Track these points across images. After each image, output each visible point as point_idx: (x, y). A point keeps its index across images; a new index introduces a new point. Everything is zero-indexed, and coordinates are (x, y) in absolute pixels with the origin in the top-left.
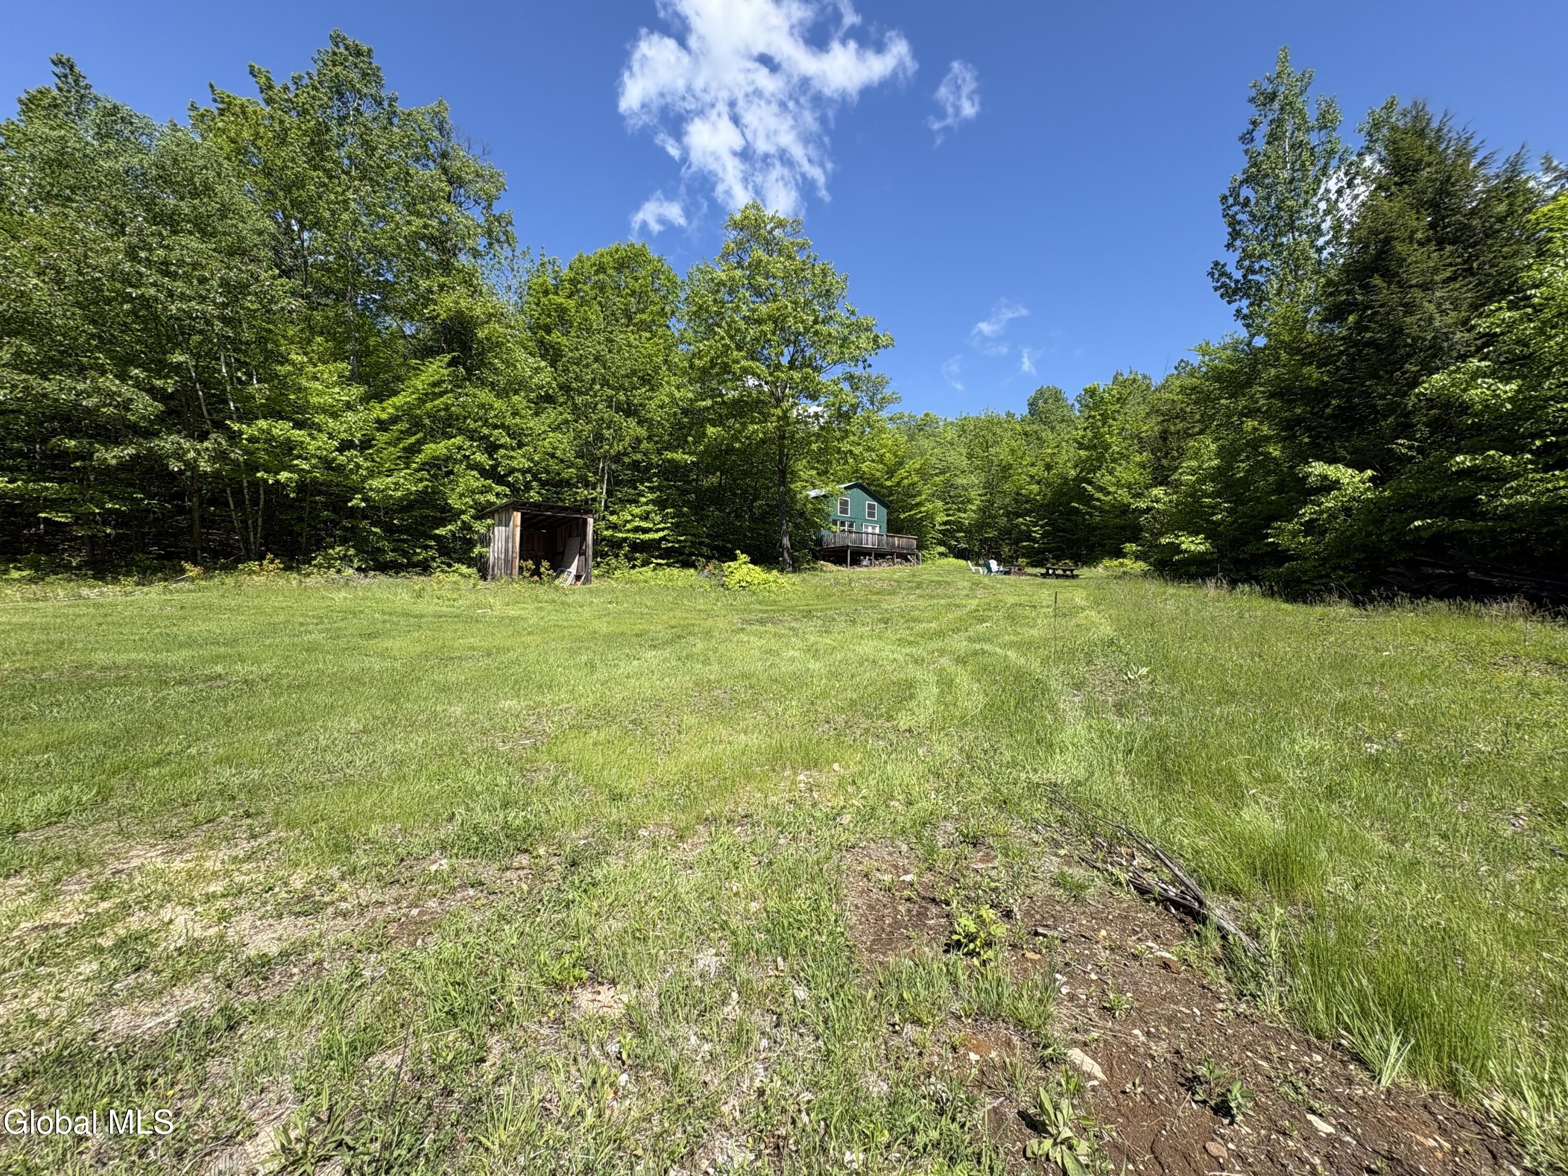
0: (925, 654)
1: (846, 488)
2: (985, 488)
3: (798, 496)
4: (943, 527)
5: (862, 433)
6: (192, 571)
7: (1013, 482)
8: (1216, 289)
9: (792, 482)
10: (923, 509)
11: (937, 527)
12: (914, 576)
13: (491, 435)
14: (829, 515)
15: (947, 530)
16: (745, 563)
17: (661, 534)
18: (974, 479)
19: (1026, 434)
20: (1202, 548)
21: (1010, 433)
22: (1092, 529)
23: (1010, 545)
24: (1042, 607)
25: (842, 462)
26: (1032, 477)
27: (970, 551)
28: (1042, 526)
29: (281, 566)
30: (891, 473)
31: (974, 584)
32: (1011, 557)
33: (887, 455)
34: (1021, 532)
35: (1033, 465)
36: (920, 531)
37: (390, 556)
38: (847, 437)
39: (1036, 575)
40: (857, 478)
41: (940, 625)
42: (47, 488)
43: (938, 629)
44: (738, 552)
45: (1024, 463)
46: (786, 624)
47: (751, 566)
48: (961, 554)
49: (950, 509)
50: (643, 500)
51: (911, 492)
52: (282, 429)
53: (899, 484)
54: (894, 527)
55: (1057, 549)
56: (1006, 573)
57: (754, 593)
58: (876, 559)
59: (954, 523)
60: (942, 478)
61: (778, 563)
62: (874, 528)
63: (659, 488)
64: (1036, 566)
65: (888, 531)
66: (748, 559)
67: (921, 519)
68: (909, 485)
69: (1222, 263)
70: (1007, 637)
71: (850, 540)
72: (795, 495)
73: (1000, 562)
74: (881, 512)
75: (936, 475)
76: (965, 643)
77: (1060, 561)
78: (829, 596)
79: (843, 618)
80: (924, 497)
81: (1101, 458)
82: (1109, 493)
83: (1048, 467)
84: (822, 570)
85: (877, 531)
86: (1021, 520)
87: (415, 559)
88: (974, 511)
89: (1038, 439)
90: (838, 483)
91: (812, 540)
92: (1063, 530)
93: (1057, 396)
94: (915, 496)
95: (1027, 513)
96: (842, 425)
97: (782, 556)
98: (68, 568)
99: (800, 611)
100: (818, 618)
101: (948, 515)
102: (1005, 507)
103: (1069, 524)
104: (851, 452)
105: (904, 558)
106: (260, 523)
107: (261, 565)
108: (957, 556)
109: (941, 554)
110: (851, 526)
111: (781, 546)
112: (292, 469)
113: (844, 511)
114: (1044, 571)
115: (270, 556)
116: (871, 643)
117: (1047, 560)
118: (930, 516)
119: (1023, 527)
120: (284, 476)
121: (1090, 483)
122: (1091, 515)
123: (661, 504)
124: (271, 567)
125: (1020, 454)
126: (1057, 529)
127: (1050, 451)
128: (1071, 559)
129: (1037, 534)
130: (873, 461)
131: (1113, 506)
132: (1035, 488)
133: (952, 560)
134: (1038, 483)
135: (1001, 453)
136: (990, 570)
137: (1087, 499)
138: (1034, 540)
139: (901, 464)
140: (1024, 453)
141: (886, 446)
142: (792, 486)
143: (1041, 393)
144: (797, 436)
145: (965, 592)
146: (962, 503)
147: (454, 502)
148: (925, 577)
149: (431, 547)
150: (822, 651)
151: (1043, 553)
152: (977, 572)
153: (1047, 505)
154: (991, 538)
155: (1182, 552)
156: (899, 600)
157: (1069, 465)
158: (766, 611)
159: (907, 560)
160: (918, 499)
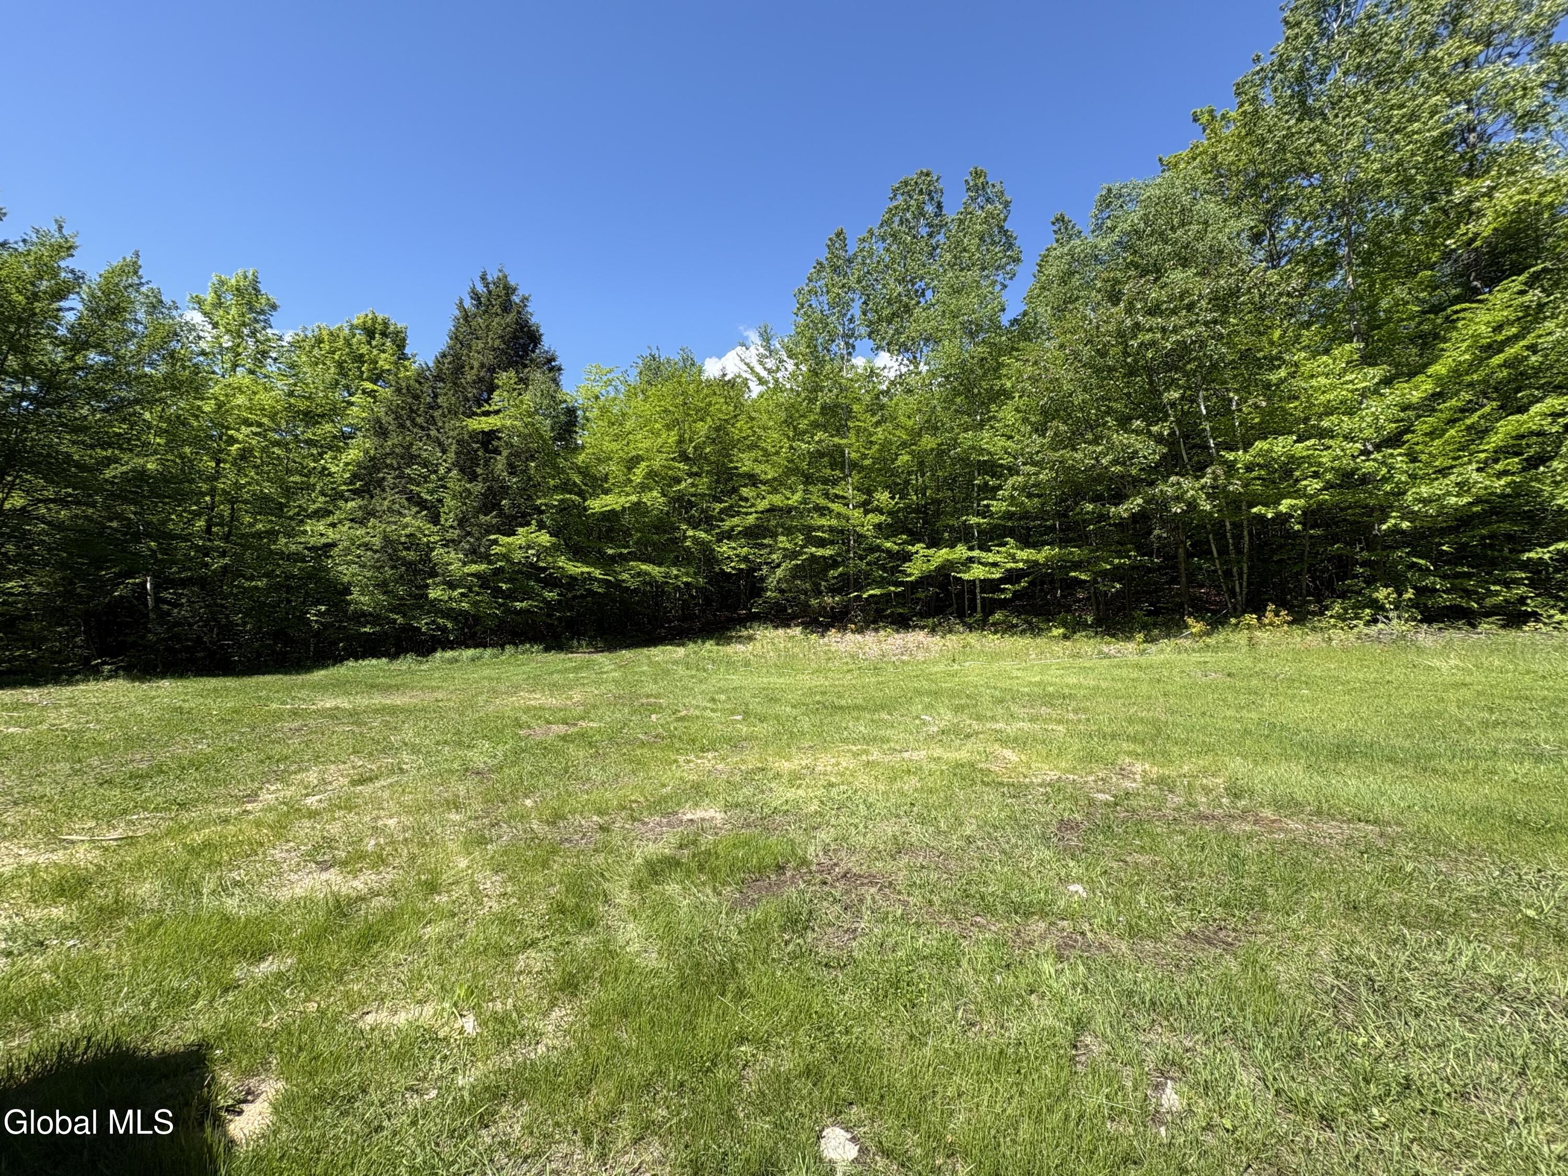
6: (1196, 627)
29: (1289, 618)
37: (1446, 599)
42: (1072, 553)
52: (1281, 446)
87: (1489, 602)
98: (1085, 626)
106: (1245, 570)
107: (1259, 619)
112: (1297, 494)
115: (1271, 607)
120: (1284, 506)
124: (1277, 621)
149: (1518, 582)
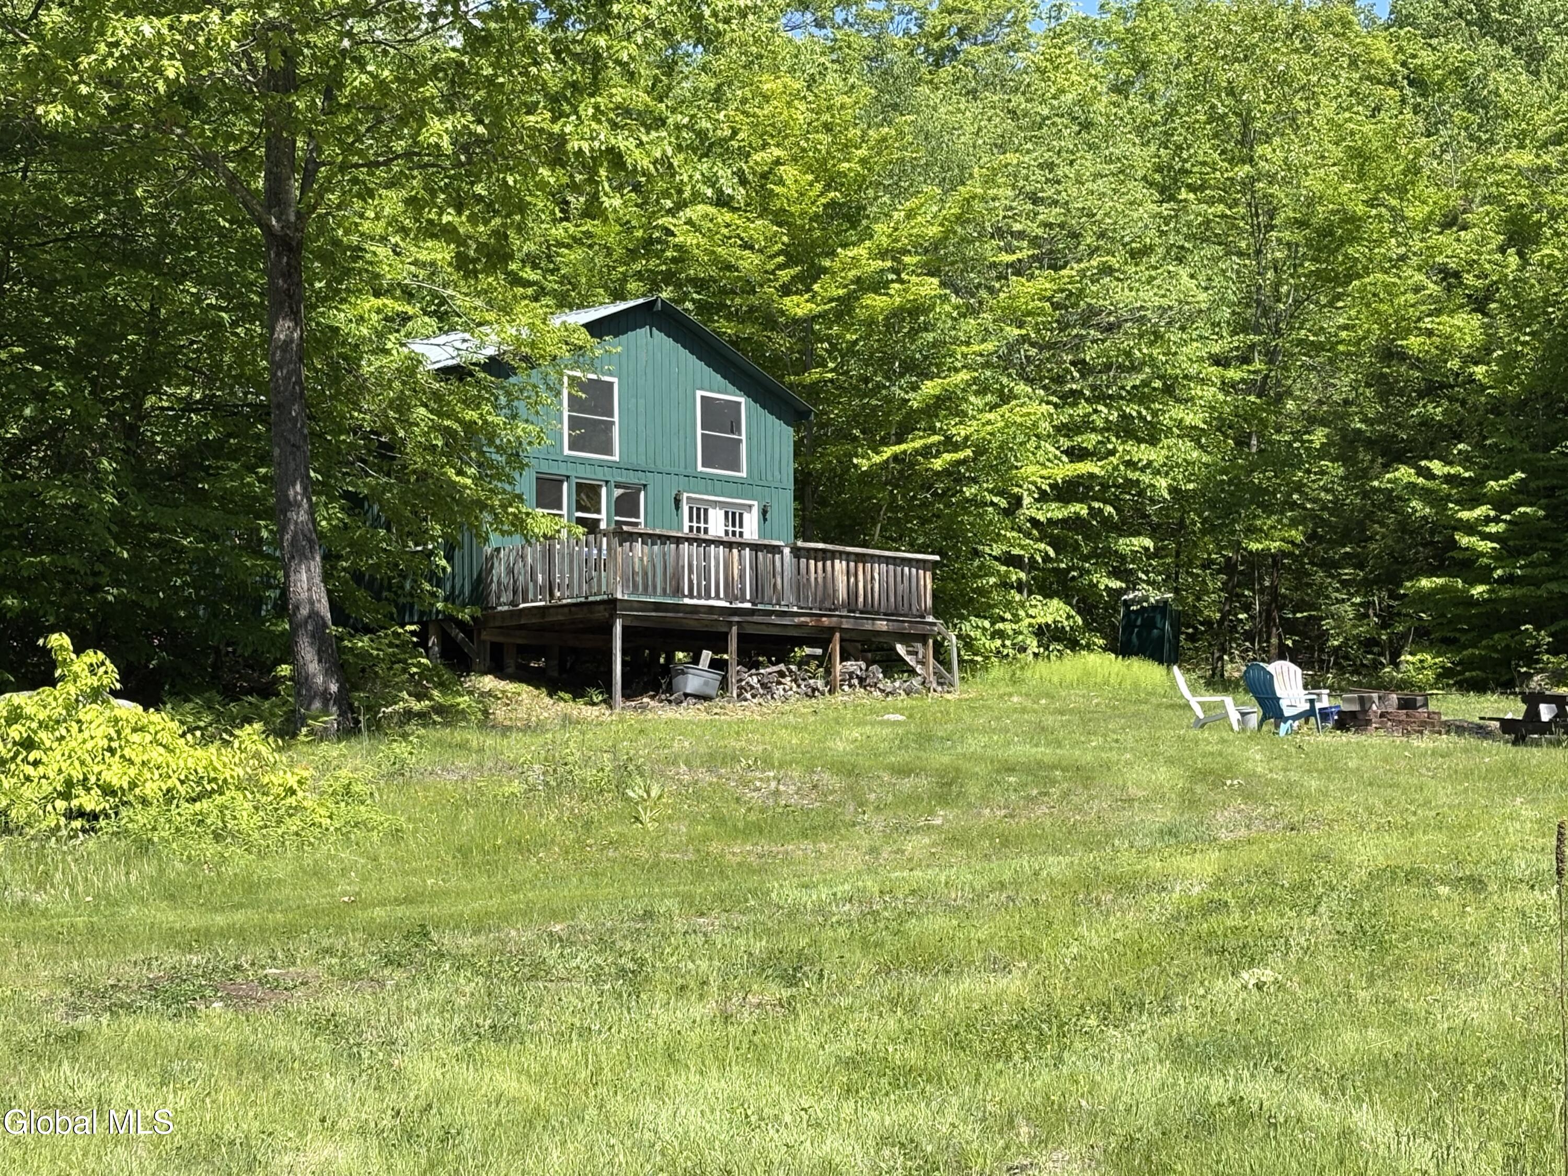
0: (969, 1133)
1: (596, 328)
2: (1240, 327)
3: (369, 366)
4: (1055, 511)
5: (669, 67)
7: (1366, 300)
9: (333, 296)
10: (961, 428)
11: (1029, 509)
12: (925, 739)
14: (515, 458)
15: (1074, 523)
16: (95, 695)
18: (1189, 287)
19: (1418, 82)
21: (1347, 78)
23: (1365, 586)
24: (1510, 883)
25: (577, 202)
26: (1450, 277)
27: (1180, 620)
28: (1502, 504)
30: (807, 258)
31: (1201, 775)
32: (1369, 644)
33: (788, 172)
34: (1406, 526)
35: (1452, 222)
36: (952, 533)
38: (595, 87)
39: (1480, 731)
40: (654, 281)
41: (1041, 984)
43: (1034, 1004)
44: (59, 641)
45: (1415, 212)
46: (300, 1002)
47: (128, 709)
48: (1137, 635)
49: (1085, 426)
53: (844, 310)
56: (1345, 721)
57: (144, 847)
58: (749, 662)
59: (1104, 488)
60: (1043, 282)
61: (267, 690)
62: (734, 515)
64: (1480, 687)
65: (802, 531)
66: (110, 675)
67: (952, 474)
68: (897, 314)
70: (1350, 1037)
71: (621, 577)
72: (353, 362)
74: (765, 442)
75: (1018, 269)
76: (1161, 1072)
78: (522, 847)
79: (581, 960)
84: (486, 722)
85: (751, 529)
86: (1405, 473)
88: (1193, 434)
89: (1472, 102)
90: (564, 303)
91: (435, 578)
95: (1435, 440)
96: (574, 29)
97: (289, 654)
99: (372, 932)
100: (461, 962)
101: (1077, 454)
102: (1333, 415)
104: (615, 158)
105: (879, 654)
108: (1124, 645)
109: (1048, 636)
110: (628, 505)
111: (283, 607)
113: (592, 436)
114: (1514, 709)
116: (714, 1084)
117: (1530, 658)
119: (1417, 506)
125: (1393, 170)
127: (1525, 159)
130: (723, 201)
132: (1465, 326)
133: (1100, 663)
134: (1479, 304)
135: (1310, 167)
136: (1271, 709)
140: (1413, 170)
141: (780, 133)
142: (340, 317)
144: (357, 79)
145: (1163, 816)
146: (1140, 396)
148: (974, 744)
150: (471, 1140)
151: (1511, 622)
152: (1215, 718)
153: (1521, 406)
154: (1276, 559)
156: (854, 860)
158: (203, 937)
159: (893, 667)
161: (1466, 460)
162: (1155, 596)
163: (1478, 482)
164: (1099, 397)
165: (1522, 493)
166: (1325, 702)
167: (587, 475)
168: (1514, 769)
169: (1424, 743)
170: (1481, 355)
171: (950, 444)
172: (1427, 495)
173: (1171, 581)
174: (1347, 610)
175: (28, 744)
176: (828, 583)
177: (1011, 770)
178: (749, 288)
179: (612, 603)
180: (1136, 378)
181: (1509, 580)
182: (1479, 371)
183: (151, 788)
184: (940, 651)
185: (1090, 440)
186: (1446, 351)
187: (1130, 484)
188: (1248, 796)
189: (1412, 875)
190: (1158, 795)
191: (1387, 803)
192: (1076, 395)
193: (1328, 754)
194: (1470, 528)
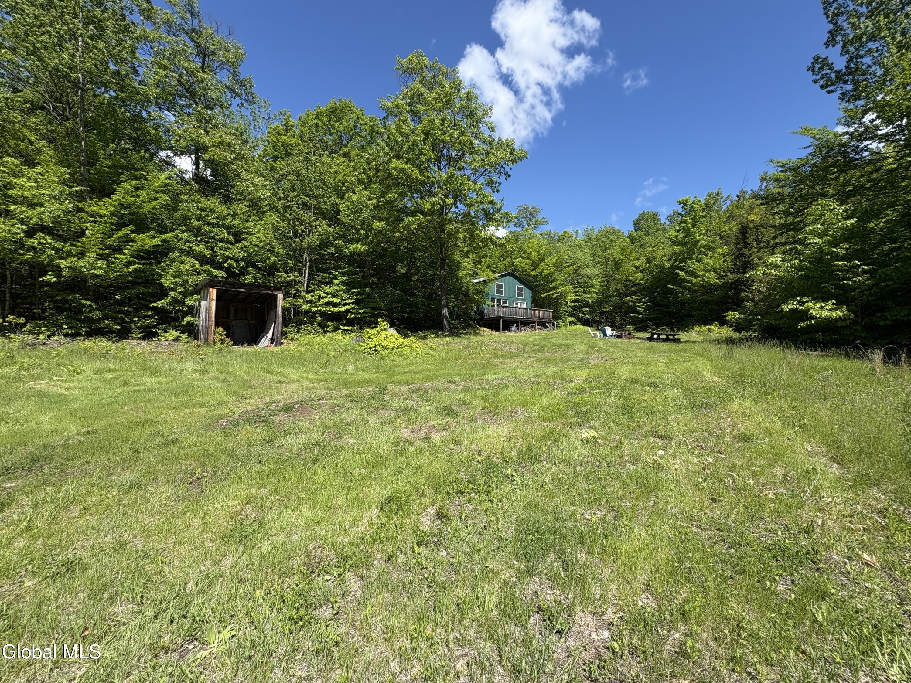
1: (501, 276)
2: (603, 277)
4: (573, 304)
7: (623, 272)
8: (815, 82)
10: (558, 291)
11: (569, 304)
13: (211, 232)
14: (488, 295)
15: (576, 306)
17: (347, 307)
18: (596, 271)
20: (836, 314)
22: (683, 304)
23: (621, 316)
26: (637, 268)
27: (592, 321)
28: (645, 303)
30: (535, 266)
31: (591, 347)
32: (622, 324)
33: (533, 253)
34: (628, 306)
35: (638, 259)
36: (556, 307)
39: (642, 339)
40: (512, 270)
44: (379, 321)
45: (631, 258)
47: (390, 332)
48: (586, 323)
49: (578, 291)
50: (336, 281)
51: (549, 278)
53: (541, 273)
54: (537, 303)
55: (655, 319)
56: (618, 337)
58: (522, 326)
59: (581, 301)
60: (571, 268)
62: (522, 304)
63: (348, 274)
64: (640, 331)
65: (532, 306)
67: (556, 298)
68: (548, 274)
69: (824, 57)
71: (503, 313)
73: (613, 327)
74: (527, 293)
75: (567, 266)
77: (658, 327)
80: (559, 282)
81: (690, 252)
82: (698, 276)
83: (649, 261)
84: (478, 334)
85: (524, 306)
86: (629, 298)
88: (596, 293)
91: (475, 312)
92: (660, 305)
93: (655, 217)
94: (552, 282)
95: (634, 293)
101: (577, 296)
102: (617, 290)
103: (665, 300)
105: (543, 325)
108: (583, 324)
109: (571, 323)
110: (505, 302)
111: (442, 316)
113: (499, 292)
114: (648, 335)
117: (649, 327)
118: (562, 296)
119: (631, 303)
121: (682, 270)
122: (683, 293)
123: (349, 285)
125: (628, 252)
126: (656, 304)
127: (650, 249)
128: (668, 325)
129: (641, 307)
131: (702, 286)
132: (639, 275)
133: (579, 327)
134: (642, 272)
135: (615, 252)
136: (605, 335)
137: (680, 282)
138: (638, 312)
139: (543, 260)
141: (532, 247)
143: (643, 216)
146: (586, 287)
147: (166, 282)
151: (646, 321)
152: (596, 336)
153: (648, 288)
154: (607, 312)
155: (812, 317)
157: (664, 258)
159: (546, 327)
160: (554, 284)
161: (639, 296)
162: (589, 317)
163: (641, 299)
164: (580, 287)
165: (648, 301)
166: (615, 333)
167: (499, 298)
168: (652, 347)
169: (632, 341)
170: (642, 279)
171: (556, 293)
172: (632, 302)
173: (591, 315)
174: (618, 320)
175: (369, 338)
176: (535, 314)
177: (555, 345)
178: (526, 270)
179: (500, 317)
180: (586, 285)
181: (646, 315)
182: (642, 282)
183: (391, 346)
184: (553, 324)
185: (579, 294)
186: (636, 279)
187: (585, 300)
188: (598, 351)
189: (637, 381)
190: (581, 351)
191: (627, 355)
192: (577, 287)
193: (615, 343)
194: (639, 307)
